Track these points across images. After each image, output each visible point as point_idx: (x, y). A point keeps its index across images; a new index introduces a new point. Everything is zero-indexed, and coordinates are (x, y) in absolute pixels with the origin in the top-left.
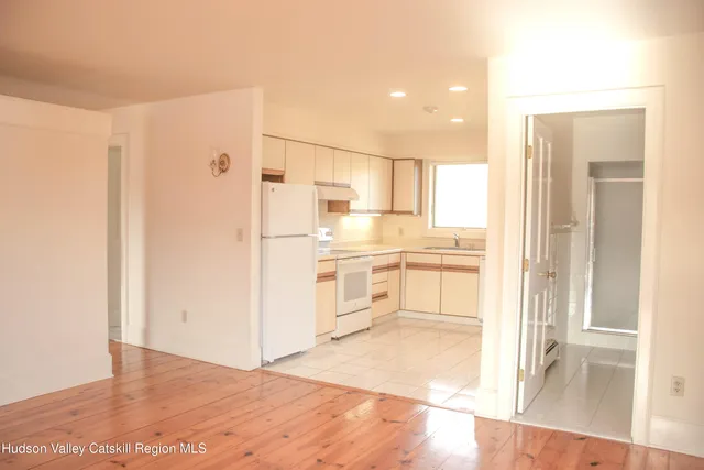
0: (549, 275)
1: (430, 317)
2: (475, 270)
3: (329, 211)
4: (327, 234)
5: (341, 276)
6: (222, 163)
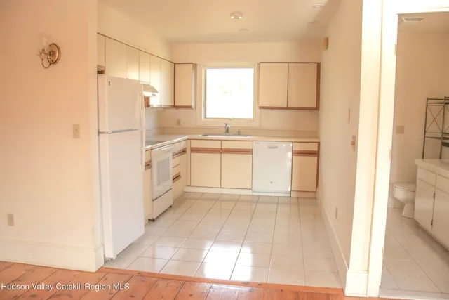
1: (213, 190)
2: (250, 152)
5: (154, 165)
6: (52, 53)
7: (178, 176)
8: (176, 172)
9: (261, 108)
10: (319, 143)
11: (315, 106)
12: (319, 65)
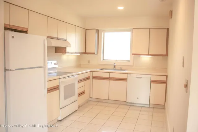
1: (104, 101)
2: (125, 80)
3: (56, 52)
4: (55, 64)
7: (83, 93)
8: (81, 90)
9: (133, 54)
10: (167, 76)
11: (165, 54)
12: (168, 29)
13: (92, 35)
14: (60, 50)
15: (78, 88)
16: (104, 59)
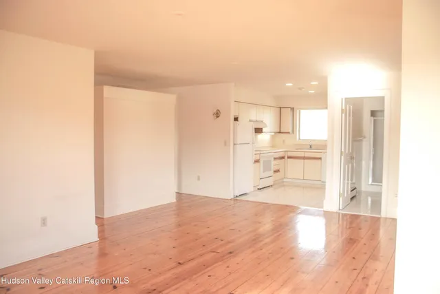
0: (352, 158)
1: (299, 181)
2: (320, 159)
5: (261, 162)
6: (217, 114)
7: (278, 171)
8: (276, 168)
13: (287, 114)
14: (258, 130)
15: (274, 165)
16: (301, 138)
